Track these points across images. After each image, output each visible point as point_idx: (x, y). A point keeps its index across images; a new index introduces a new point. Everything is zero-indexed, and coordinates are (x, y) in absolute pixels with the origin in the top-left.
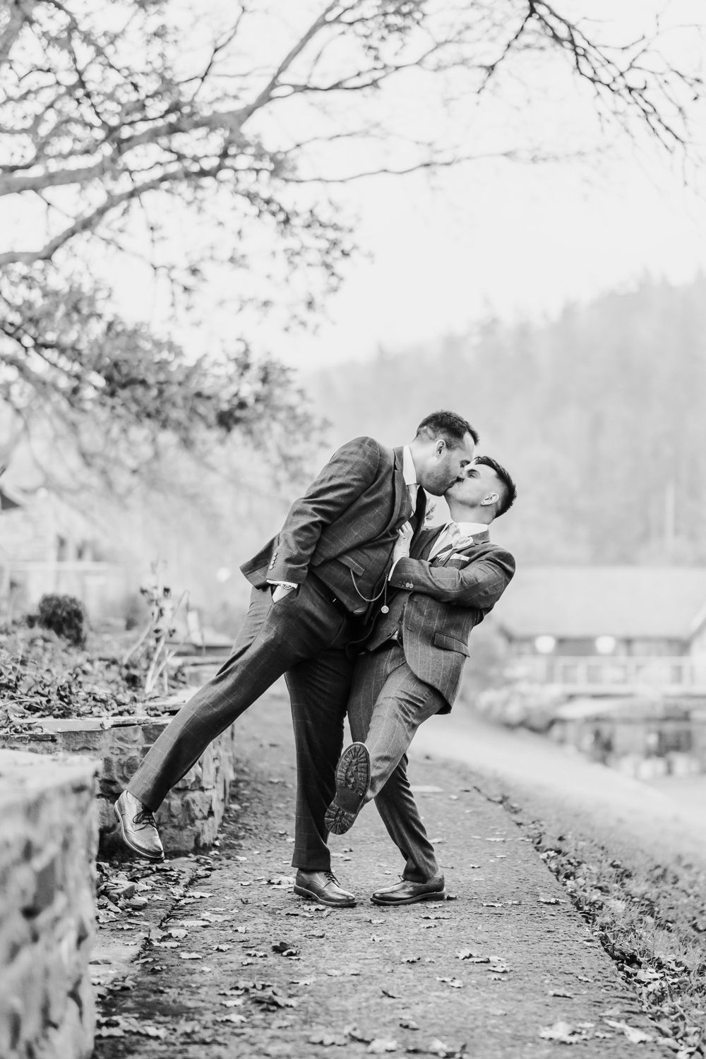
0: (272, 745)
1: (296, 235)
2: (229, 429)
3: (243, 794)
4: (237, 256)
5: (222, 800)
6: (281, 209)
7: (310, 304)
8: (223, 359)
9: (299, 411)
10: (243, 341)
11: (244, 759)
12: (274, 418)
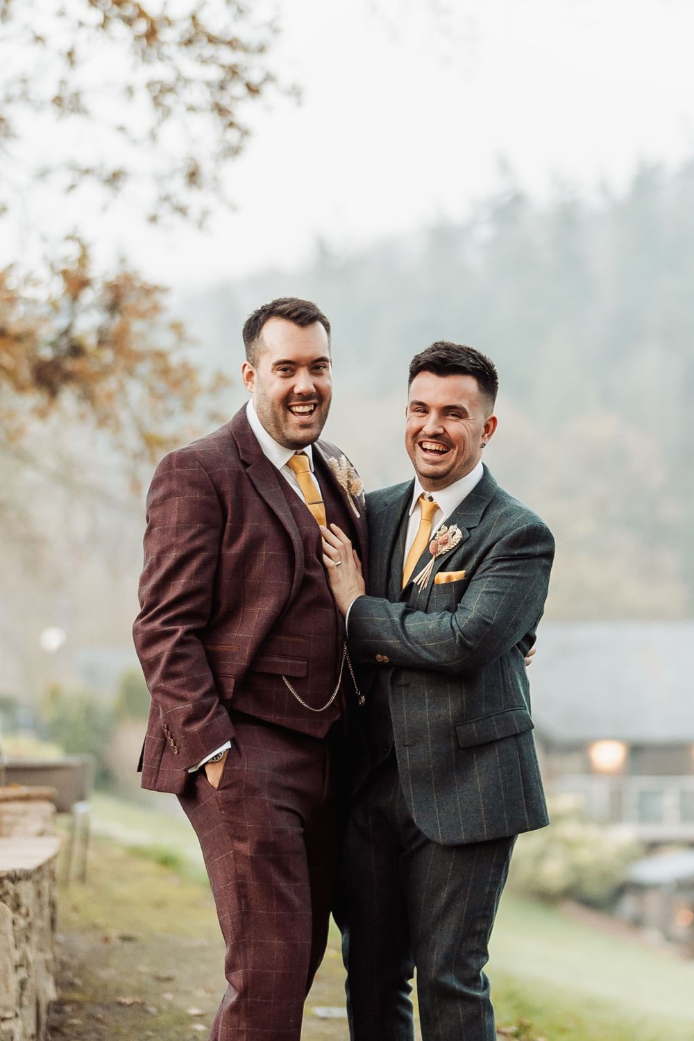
0: (126, 939)
1: (169, 58)
2: (53, 393)
3: (72, 1026)
4: (67, 95)
5: (33, 1037)
6: (142, 14)
7: (193, 176)
8: (43, 273)
9: (174, 360)
10: (79, 240)
11: (75, 963)
12: (130, 372)
